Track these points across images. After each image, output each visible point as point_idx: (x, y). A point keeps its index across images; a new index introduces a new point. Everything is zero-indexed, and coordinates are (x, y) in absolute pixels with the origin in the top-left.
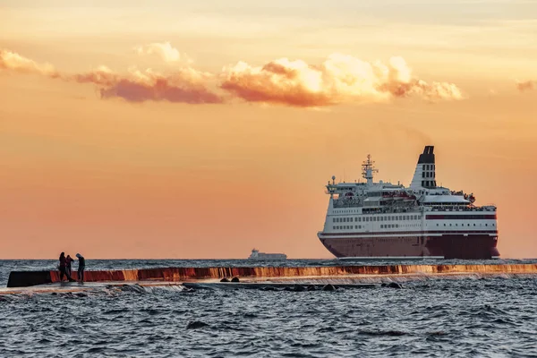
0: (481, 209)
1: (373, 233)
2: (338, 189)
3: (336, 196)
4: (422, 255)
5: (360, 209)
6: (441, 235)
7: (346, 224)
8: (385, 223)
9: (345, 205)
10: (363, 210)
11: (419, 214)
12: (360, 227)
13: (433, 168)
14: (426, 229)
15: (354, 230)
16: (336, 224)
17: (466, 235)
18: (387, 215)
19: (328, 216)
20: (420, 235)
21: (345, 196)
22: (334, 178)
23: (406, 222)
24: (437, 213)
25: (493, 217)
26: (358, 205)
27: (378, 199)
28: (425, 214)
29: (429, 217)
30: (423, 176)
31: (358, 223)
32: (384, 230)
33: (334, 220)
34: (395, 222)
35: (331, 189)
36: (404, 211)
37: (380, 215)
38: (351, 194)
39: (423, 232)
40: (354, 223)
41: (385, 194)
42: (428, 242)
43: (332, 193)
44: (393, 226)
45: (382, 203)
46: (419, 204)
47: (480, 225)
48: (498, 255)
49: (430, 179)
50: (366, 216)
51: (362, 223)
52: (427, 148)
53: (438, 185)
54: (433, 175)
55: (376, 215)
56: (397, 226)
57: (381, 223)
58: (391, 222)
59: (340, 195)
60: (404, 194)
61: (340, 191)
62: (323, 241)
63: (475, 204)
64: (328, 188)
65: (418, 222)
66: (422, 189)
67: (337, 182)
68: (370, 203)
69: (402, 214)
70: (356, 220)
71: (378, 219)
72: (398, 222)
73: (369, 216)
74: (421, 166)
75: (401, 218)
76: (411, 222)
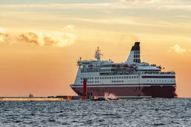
0: (169, 73)
1: (107, 85)
2: (83, 63)
3: (82, 67)
4: (139, 96)
5: (98, 73)
6: (150, 86)
7: (89, 80)
8: (114, 80)
9: (88, 71)
10: (100, 74)
11: (138, 75)
12: (98, 82)
13: (139, 53)
14: (141, 83)
15: (94, 83)
17: (162, 86)
18: (116, 76)
19: (77, 76)
20: (138, 86)
21: (87, 67)
22: (81, 58)
23: (129, 79)
24: (147, 75)
25: (174, 77)
26: (97, 71)
27: (110, 68)
28: (141, 75)
29: (143, 77)
30: (135, 57)
31: (97, 80)
32: (114, 83)
33: (81, 78)
34: (121, 80)
35: (79, 63)
36: (127, 74)
37: (111, 76)
38: (92, 66)
39: (139, 84)
40: (94, 80)
41: (114, 66)
43: (80, 65)
44: (120, 81)
45: (112, 70)
46: (137, 71)
47: (168, 81)
48: (177, 96)
49: (138, 58)
50: (102, 76)
51: (99, 80)
52: (136, 43)
54: (139, 56)
55: (109, 76)
56: (122, 81)
57: (112, 80)
58: (119, 80)
59: (84, 66)
60: (126, 66)
63: (162, 71)
64: (78, 63)
65: (136, 79)
66: (135, 63)
67: (82, 60)
68: (104, 70)
69: (126, 76)
70: (96, 78)
71: (110, 78)
72: (123, 79)
73: (104, 76)
74: (133, 52)
75: (125, 77)
76: (131, 79)
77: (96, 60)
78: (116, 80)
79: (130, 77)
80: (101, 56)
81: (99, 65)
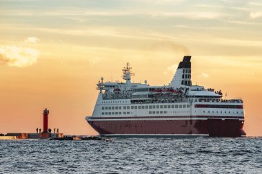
0: (234, 101)
1: (141, 117)
2: (106, 86)
3: (104, 91)
4: (191, 133)
5: (129, 100)
6: (206, 119)
7: (115, 111)
8: (152, 110)
9: (113, 97)
10: (132, 101)
11: (189, 104)
12: (128, 113)
14: (193, 115)
15: (122, 115)
16: (105, 111)
17: (223, 119)
18: (156, 105)
19: (97, 105)
20: (189, 119)
21: (111, 92)
22: (102, 79)
23: (175, 109)
24: (203, 103)
25: (241, 107)
26: (127, 98)
27: (147, 93)
28: (194, 104)
29: (198, 106)
30: (183, 77)
31: (127, 110)
32: (152, 115)
33: (103, 108)
34: (163, 110)
35: (100, 86)
36: (173, 102)
37: (149, 105)
38: (119, 90)
39: (191, 117)
40: (122, 111)
41: (152, 89)
42: (196, 124)
43: (101, 89)
44: (161, 112)
45: (149, 96)
46: (187, 97)
47: (232, 113)
49: (187, 80)
50: (134, 105)
51: (130, 110)
53: (193, 84)
54: (189, 77)
55: (144, 105)
56: (165, 112)
57: (149, 110)
58: (160, 110)
59: (106, 91)
60: (171, 90)
61: (107, 88)
62: (92, 123)
63: (224, 98)
65: (186, 109)
66: (183, 86)
67: (104, 81)
68: (138, 96)
69: (171, 104)
70: (125, 108)
71: (147, 107)
72: (167, 110)
73: (138, 105)
74: (181, 70)
75: (169, 107)
76: (179, 109)
77: (125, 81)
78: (156, 110)
79: (177, 106)
80: (132, 77)
81: (129, 88)
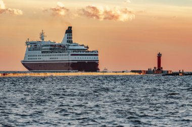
0: (93, 52)
1: (46, 61)
2: (30, 43)
3: (29, 46)
4: (69, 70)
5: (40, 52)
6: (77, 62)
7: (34, 57)
8: (51, 57)
9: (34, 50)
10: (42, 52)
11: (68, 54)
12: (40, 59)
13: (71, 35)
14: (70, 60)
15: (38, 60)
16: (29, 57)
17: (87, 62)
18: (53, 54)
19: (26, 54)
21: (33, 46)
22: (28, 39)
23: (62, 57)
24: (75, 53)
25: (97, 55)
26: (39, 50)
27: (49, 47)
28: (70, 53)
29: (72, 55)
30: (68, 39)
31: (40, 57)
32: (51, 60)
33: (29, 56)
34: (56, 57)
35: (27, 43)
36: (61, 52)
37: (50, 54)
38: (37, 46)
39: (69, 61)
40: (38, 57)
41: (51, 45)
42: (71, 65)
43: (28, 45)
45: (50, 49)
46: (67, 50)
47: (92, 58)
48: (99, 70)
49: (70, 40)
50: (43, 54)
51: (41, 57)
52: (69, 27)
53: (74, 42)
54: (71, 38)
55: (48, 54)
57: (50, 57)
59: (31, 46)
60: (60, 46)
62: (23, 64)
63: (89, 50)
64: (26, 43)
65: (67, 57)
66: (67, 44)
67: (30, 41)
68: (45, 49)
69: (60, 54)
70: (39, 56)
71: (49, 56)
72: (58, 57)
73: (45, 54)
74: (67, 34)
75: (59, 55)
76: (63, 57)
77: (41, 40)
78: (53, 57)
79: (62, 55)
80: (45, 38)
81: (42, 45)
